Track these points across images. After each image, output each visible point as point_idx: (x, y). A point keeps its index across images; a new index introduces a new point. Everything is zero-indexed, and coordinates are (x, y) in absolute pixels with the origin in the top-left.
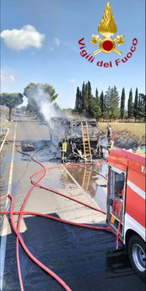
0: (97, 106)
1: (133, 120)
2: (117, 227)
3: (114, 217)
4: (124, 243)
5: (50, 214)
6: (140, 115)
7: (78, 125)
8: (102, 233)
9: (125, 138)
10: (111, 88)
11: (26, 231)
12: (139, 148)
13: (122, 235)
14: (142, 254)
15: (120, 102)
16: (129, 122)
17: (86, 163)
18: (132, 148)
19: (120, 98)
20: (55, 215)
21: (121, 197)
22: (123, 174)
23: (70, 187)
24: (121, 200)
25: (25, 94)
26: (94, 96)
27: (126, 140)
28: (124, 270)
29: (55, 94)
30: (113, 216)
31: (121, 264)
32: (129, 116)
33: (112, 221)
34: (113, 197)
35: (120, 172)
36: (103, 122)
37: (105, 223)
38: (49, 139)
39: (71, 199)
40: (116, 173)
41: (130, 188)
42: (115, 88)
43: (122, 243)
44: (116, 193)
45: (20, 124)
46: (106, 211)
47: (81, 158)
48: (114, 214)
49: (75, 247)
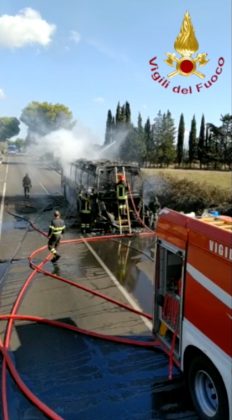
0: (139, 142)
1: (197, 166)
2: (170, 341)
3: (165, 325)
4: (182, 369)
5: (59, 320)
6: (208, 157)
7: (109, 172)
8: (145, 351)
9: (183, 194)
10: (162, 113)
11: (19, 349)
12: (206, 211)
13: (178, 356)
14: (211, 386)
15: (176, 135)
16: (190, 168)
17: (121, 234)
18: (195, 211)
19: (177, 130)
20: (68, 321)
21: (177, 292)
22: (180, 253)
23: (95, 275)
24: (178, 297)
25: (22, 120)
26: (136, 125)
27: (185, 198)
28: (181, 415)
29: (72, 121)
30: (164, 323)
31: (176, 405)
32: (191, 160)
33: (163, 331)
34: (163, 291)
35: (175, 250)
36: (149, 167)
37: (151, 334)
38: (61, 194)
39: (95, 294)
40: (169, 253)
41: (191, 277)
42: (169, 114)
43: (178, 368)
44: (169, 286)
45: (13, 167)
46: (152, 315)
47: (113, 227)
48: (165, 320)
49: (101, 376)
